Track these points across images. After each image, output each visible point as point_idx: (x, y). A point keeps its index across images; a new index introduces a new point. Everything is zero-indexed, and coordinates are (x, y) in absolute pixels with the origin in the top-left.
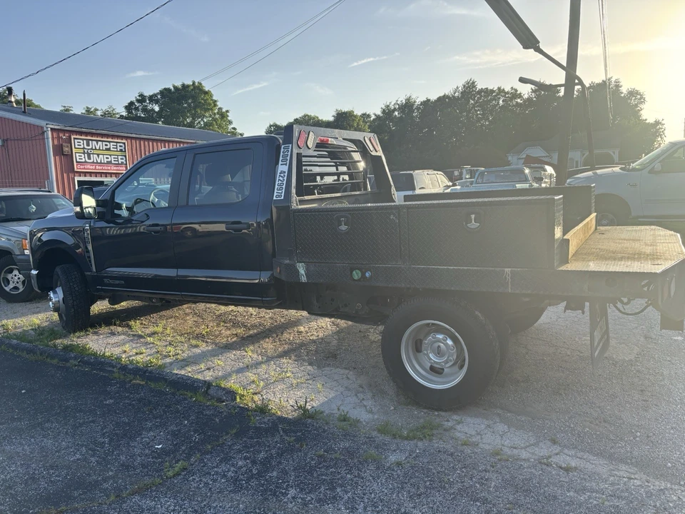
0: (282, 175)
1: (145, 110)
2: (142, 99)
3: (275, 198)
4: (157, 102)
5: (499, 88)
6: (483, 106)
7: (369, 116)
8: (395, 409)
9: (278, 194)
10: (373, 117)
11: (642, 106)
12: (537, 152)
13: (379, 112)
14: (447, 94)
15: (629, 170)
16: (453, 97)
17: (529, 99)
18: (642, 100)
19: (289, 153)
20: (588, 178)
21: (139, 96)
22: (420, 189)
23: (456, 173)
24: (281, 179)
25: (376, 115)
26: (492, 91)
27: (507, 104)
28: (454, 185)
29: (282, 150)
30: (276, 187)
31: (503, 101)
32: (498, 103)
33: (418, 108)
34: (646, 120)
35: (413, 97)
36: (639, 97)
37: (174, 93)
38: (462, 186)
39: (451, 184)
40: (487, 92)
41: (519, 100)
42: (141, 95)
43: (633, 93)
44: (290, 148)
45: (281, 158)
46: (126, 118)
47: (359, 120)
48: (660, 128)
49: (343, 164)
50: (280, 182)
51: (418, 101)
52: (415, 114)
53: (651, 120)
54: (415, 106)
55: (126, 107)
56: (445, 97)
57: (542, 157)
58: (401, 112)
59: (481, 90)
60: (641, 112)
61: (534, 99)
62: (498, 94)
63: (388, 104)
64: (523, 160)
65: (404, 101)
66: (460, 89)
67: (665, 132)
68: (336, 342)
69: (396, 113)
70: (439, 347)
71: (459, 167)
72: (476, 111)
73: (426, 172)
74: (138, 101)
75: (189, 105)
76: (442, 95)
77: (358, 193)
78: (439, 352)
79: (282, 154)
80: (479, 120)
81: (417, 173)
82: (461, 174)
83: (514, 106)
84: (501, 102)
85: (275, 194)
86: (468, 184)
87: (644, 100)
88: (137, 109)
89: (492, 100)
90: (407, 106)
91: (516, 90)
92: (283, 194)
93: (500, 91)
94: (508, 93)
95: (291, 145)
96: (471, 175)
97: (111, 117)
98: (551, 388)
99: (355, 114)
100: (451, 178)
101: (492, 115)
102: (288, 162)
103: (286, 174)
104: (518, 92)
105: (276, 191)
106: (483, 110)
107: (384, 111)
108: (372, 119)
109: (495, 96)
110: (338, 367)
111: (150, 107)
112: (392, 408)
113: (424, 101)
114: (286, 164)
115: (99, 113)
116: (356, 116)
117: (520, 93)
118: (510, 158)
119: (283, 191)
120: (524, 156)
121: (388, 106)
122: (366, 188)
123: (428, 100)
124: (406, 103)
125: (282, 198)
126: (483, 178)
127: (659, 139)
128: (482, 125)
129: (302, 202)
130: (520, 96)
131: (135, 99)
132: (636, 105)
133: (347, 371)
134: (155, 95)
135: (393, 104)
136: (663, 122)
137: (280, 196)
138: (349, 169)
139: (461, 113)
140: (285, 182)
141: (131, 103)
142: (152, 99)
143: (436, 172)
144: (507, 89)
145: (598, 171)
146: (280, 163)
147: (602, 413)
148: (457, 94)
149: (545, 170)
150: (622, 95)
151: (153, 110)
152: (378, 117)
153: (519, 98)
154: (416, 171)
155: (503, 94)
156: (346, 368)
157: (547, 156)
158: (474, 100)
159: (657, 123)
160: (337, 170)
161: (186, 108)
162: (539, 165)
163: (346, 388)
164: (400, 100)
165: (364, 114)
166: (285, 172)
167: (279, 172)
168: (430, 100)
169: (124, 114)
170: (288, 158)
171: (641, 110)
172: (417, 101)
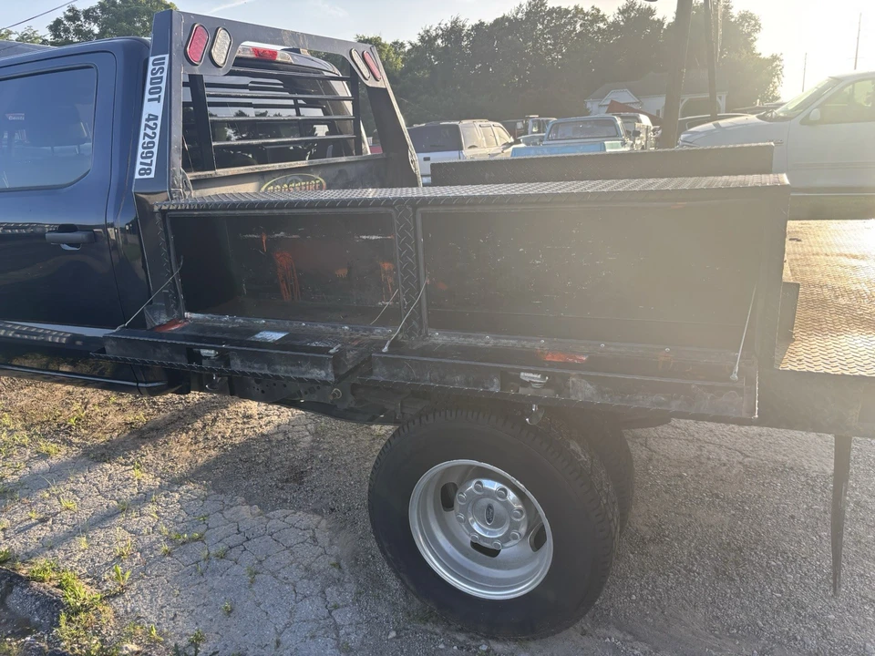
0: (151, 123)
1: (78, 31)
2: (74, 16)
3: (137, 176)
4: (96, 20)
5: (576, 8)
6: (555, 32)
7: (402, 45)
8: (398, 637)
9: (145, 166)
10: (408, 47)
11: (756, 35)
12: (625, 97)
13: (416, 40)
14: (507, 15)
15: (771, 120)
16: (515, 19)
17: (615, 24)
18: (757, 27)
19: (165, 75)
20: (708, 132)
21: (69, 11)
22: (471, 147)
23: (520, 125)
24: (149, 132)
25: (411, 44)
26: (567, 11)
27: (586, 30)
28: (517, 142)
29: (151, 67)
30: (140, 150)
31: (581, 26)
32: (575, 28)
33: (468, 35)
34: (760, 54)
35: (462, 18)
36: (753, 22)
37: (120, 6)
38: (527, 144)
39: (512, 140)
40: (561, 12)
41: (601, 25)
42: (72, 10)
43: (746, 17)
44: (167, 61)
45: (148, 86)
46: (52, 44)
47: (389, 51)
48: (777, 66)
49: (311, 104)
50: (147, 140)
51: (469, 26)
52: (464, 44)
53: (766, 55)
54: (464, 32)
55: (51, 28)
56: (504, 19)
57: (633, 103)
58: (446, 40)
59: (553, 11)
60: (755, 43)
61: (622, 23)
62: (575, 16)
63: (428, 28)
64: (607, 108)
65: (449, 25)
66: (524, 7)
67: (783, 70)
68: (309, 439)
69: (439, 41)
70: (490, 507)
71: (523, 116)
72: (545, 39)
73: (478, 123)
74: (68, 18)
75: (144, 25)
76: (500, 16)
77: (344, 159)
78: (490, 517)
79: (149, 76)
80: (549, 52)
81: (464, 124)
82: (526, 126)
83: (595, 32)
84: (578, 27)
85: (138, 167)
86: (537, 141)
87: (760, 26)
88: (67, 30)
89: (565, 24)
90: (454, 32)
91: (598, 11)
92: (153, 168)
93: (578, 11)
94: (587, 14)
95: (167, 56)
96: (539, 128)
97: (32, 42)
98: (709, 558)
99: (383, 41)
100: (512, 131)
101: (566, 45)
102: (162, 94)
103: (159, 122)
104: (601, 14)
105: (139, 160)
106: (555, 38)
107: (422, 40)
108: (406, 49)
109: (571, 18)
110: (300, 508)
111: (87, 27)
112: (393, 634)
113: (476, 25)
114: (158, 100)
115: (14, 37)
116: (384, 45)
117: (604, 15)
118: (589, 105)
119: (154, 158)
120: (608, 102)
121: (428, 31)
122: (359, 151)
123: (482, 24)
124: (452, 27)
125: (152, 176)
126: (557, 133)
127: (776, 80)
128: (554, 59)
129: (198, 183)
130: (603, 19)
131: (63, 16)
132: (749, 35)
133: (317, 518)
134: (93, 10)
135: (434, 28)
136: (781, 57)
137: (147, 171)
138: (325, 113)
139: (525, 42)
140: (156, 140)
141: (58, 22)
142: (88, 14)
143: (492, 123)
144: (587, 9)
145: (722, 123)
146: (147, 96)
147: (824, 636)
148: (520, 16)
149: (639, 121)
150: (733, 20)
151: (91, 31)
152: (414, 46)
153: (602, 21)
154: (464, 122)
155: (581, 16)
156: (315, 511)
157: (636, 103)
158: (542, 24)
159: (775, 58)
160: (298, 114)
161: (138, 29)
162: (632, 114)
163: (306, 569)
164: (444, 23)
165: (396, 43)
166: (156, 118)
167: (145, 116)
168: (483, 23)
169: (49, 37)
170: (163, 85)
171: (756, 40)
172: (467, 24)
